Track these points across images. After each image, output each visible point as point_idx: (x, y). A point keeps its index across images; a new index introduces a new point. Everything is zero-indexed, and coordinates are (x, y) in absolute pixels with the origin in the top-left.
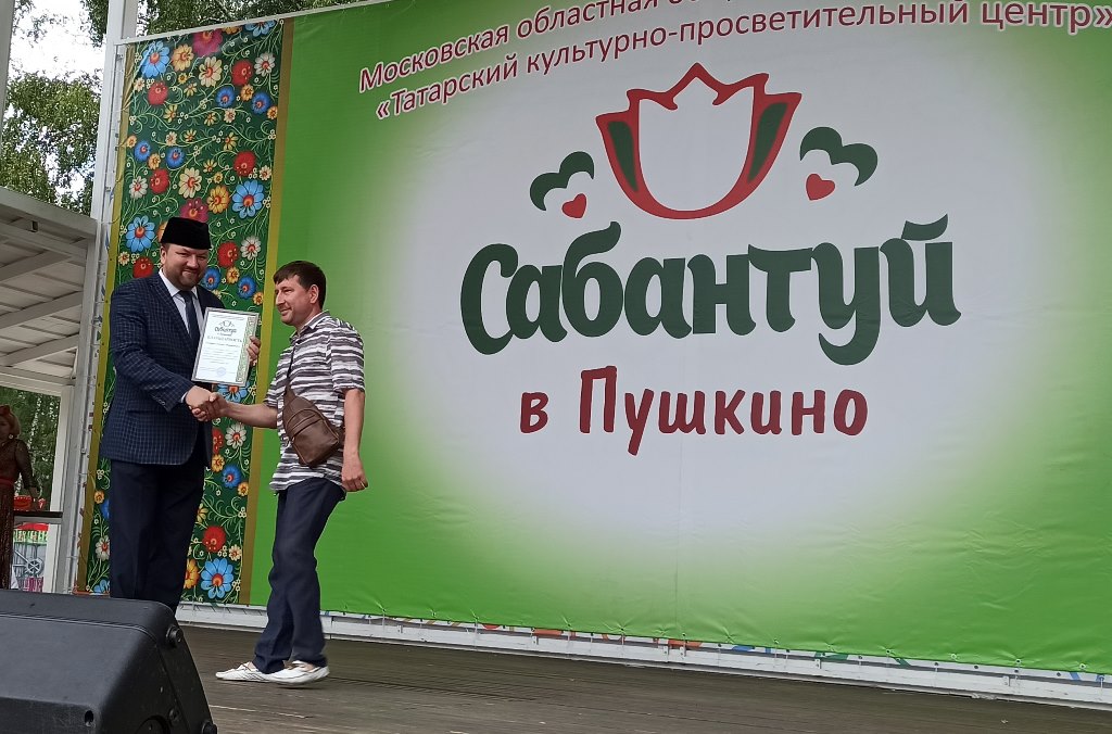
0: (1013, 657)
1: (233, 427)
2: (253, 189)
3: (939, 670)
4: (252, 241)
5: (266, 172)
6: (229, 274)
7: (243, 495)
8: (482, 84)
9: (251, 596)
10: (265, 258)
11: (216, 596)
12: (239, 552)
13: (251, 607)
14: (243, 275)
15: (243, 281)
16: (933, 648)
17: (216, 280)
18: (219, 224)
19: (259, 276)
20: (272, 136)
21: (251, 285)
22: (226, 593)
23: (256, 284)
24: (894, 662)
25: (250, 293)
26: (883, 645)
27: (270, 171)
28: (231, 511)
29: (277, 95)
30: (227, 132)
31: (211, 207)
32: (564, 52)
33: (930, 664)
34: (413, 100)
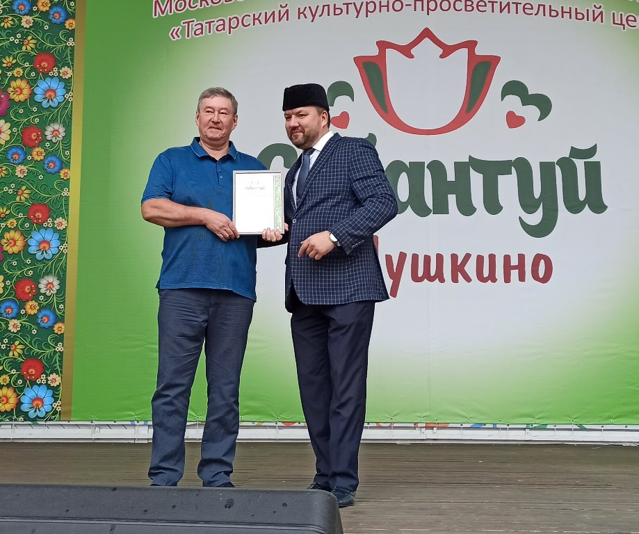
1: (46, 278)
2: (54, 84)
3: (604, 430)
4: (56, 127)
5: (67, 72)
6: (35, 153)
7: (59, 333)
8: (261, 24)
9: (72, 414)
10: (70, 140)
11: (37, 416)
12: (59, 380)
13: (71, 423)
14: (48, 154)
15: (50, 159)
16: (600, 417)
17: (22, 157)
18: (21, 111)
19: (65, 155)
20: (70, 43)
21: (58, 163)
22: (47, 413)
23: (62, 162)
24: (577, 427)
25: (56, 169)
26: (569, 416)
27: (70, 71)
28: (48, 346)
29: (74, 10)
30: (25, 35)
31: (12, 96)
32: (326, 8)
33: (599, 427)
34: (202, 29)
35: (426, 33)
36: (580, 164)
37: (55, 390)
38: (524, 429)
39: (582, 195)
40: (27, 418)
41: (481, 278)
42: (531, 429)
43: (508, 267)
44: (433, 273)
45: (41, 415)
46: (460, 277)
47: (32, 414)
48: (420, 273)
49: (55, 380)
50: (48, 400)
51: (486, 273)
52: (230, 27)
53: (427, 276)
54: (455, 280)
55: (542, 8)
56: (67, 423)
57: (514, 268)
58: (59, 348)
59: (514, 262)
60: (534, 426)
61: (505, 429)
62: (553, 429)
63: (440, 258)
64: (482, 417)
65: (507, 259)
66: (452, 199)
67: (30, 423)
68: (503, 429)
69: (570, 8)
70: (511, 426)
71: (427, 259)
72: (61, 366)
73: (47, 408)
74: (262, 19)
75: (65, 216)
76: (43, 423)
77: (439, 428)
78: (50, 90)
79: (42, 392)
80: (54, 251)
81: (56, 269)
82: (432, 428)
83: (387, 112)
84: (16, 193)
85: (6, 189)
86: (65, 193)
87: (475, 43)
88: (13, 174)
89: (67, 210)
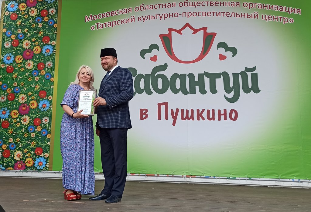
0: (278, 176)
1: (44, 117)
2: (49, 47)
3: (260, 180)
4: (50, 63)
5: (54, 43)
6: (42, 72)
7: (49, 138)
8: (124, 23)
9: (53, 168)
10: (54, 68)
11: (40, 169)
12: (48, 155)
13: (52, 171)
14: (46, 72)
15: (47, 74)
16: (258, 175)
17: (37, 74)
18: (37, 57)
19: (52, 73)
20: (55, 32)
21: (50, 76)
22: (44, 167)
23: (51, 75)
24: (248, 179)
25: (49, 78)
26: (245, 174)
27: (55, 43)
28: (45, 143)
29: (57, 20)
30: (39, 30)
31: (35, 52)
32: (149, 17)
33: (258, 179)
34: (102, 26)
35: (187, 25)
36: (249, 74)
37: (47, 159)
38: (227, 179)
39: (250, 86)
40: (36, 169)
41: (209, 118)
42: (229, 179)
43: (220, 114)
44: (189, 116)
45: (42, 168)
46: (200, 118)
47: (38, 168)
48: (184, 117)
49: (47, 155)
50: (44, 163)
51: (211, 117)
52: (113, 25)
53: (187, 118)
54: (198, 119)
55: (233, 14)
56: (51, 171)
57: (222, 115)
58: (49, 143)
59: (222, 112)
60: (230, 177)
61: (219, 179)
62: (238, 179)
63: (192, 111)
64: (209, 173)
65: (219, 111)
66: (197, 88)
67: (38, 171)
68: (218, 178)
69: (245, 14)
70: (221, 178)
71: (187, 111)
72: (49, 150)
73: (44, 166)
74: (125, 21)
75: (52, 95)
76: (43, 171)
77: (192, 177)
78: (48, 49)
79: (42, 160)
80: (48, 108)
81: (48, 114)
82: (189, 177)
83: (172, 55)
84: (35, 87)
85: (31, 85)
86: (52, 87)
87: (206, 28)
88: (34, 80)
89: (53, 93)
